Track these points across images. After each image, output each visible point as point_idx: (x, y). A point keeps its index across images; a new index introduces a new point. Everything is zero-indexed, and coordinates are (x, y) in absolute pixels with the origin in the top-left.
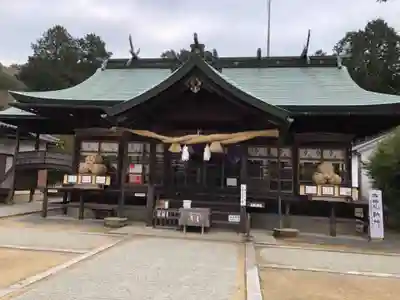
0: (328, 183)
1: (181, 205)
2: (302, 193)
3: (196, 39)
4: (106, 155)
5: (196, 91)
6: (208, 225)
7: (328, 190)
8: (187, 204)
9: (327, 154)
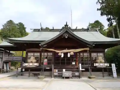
0: (101, 62)
1: (62, 71)
2: (95, 65)
3: (67, 24)
4: (36, 57)
5: (66, 37)
6: (71, 76)
7: (101, 64)
8: (64, 70)
9: (99, 54)
